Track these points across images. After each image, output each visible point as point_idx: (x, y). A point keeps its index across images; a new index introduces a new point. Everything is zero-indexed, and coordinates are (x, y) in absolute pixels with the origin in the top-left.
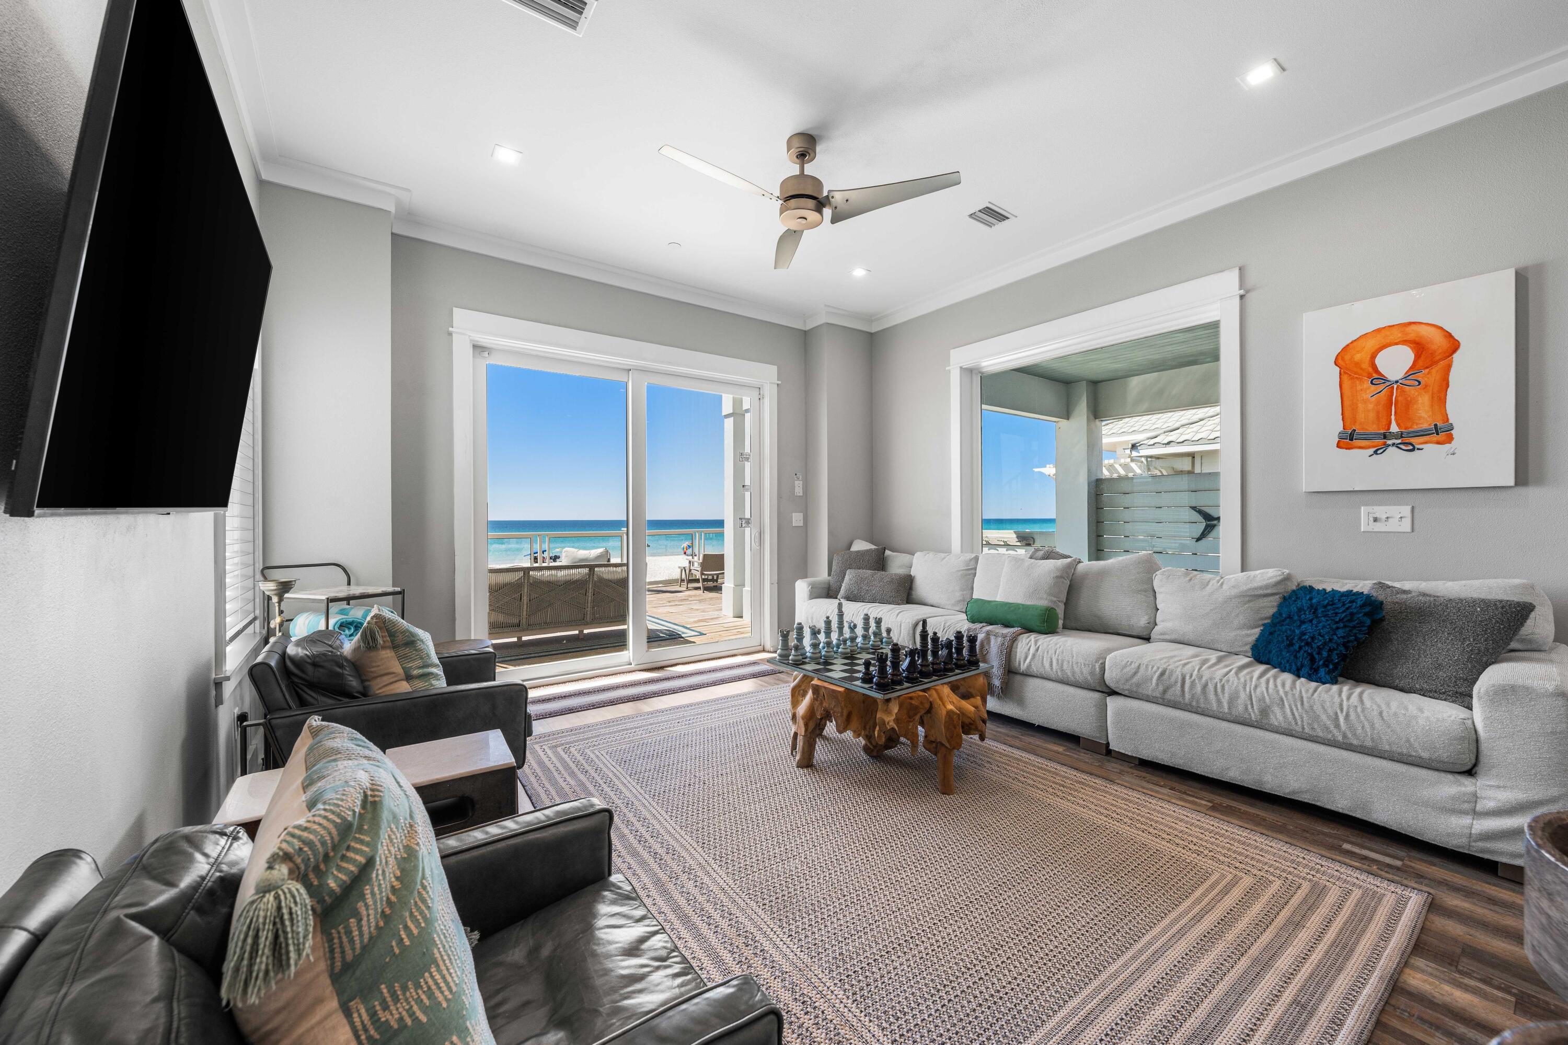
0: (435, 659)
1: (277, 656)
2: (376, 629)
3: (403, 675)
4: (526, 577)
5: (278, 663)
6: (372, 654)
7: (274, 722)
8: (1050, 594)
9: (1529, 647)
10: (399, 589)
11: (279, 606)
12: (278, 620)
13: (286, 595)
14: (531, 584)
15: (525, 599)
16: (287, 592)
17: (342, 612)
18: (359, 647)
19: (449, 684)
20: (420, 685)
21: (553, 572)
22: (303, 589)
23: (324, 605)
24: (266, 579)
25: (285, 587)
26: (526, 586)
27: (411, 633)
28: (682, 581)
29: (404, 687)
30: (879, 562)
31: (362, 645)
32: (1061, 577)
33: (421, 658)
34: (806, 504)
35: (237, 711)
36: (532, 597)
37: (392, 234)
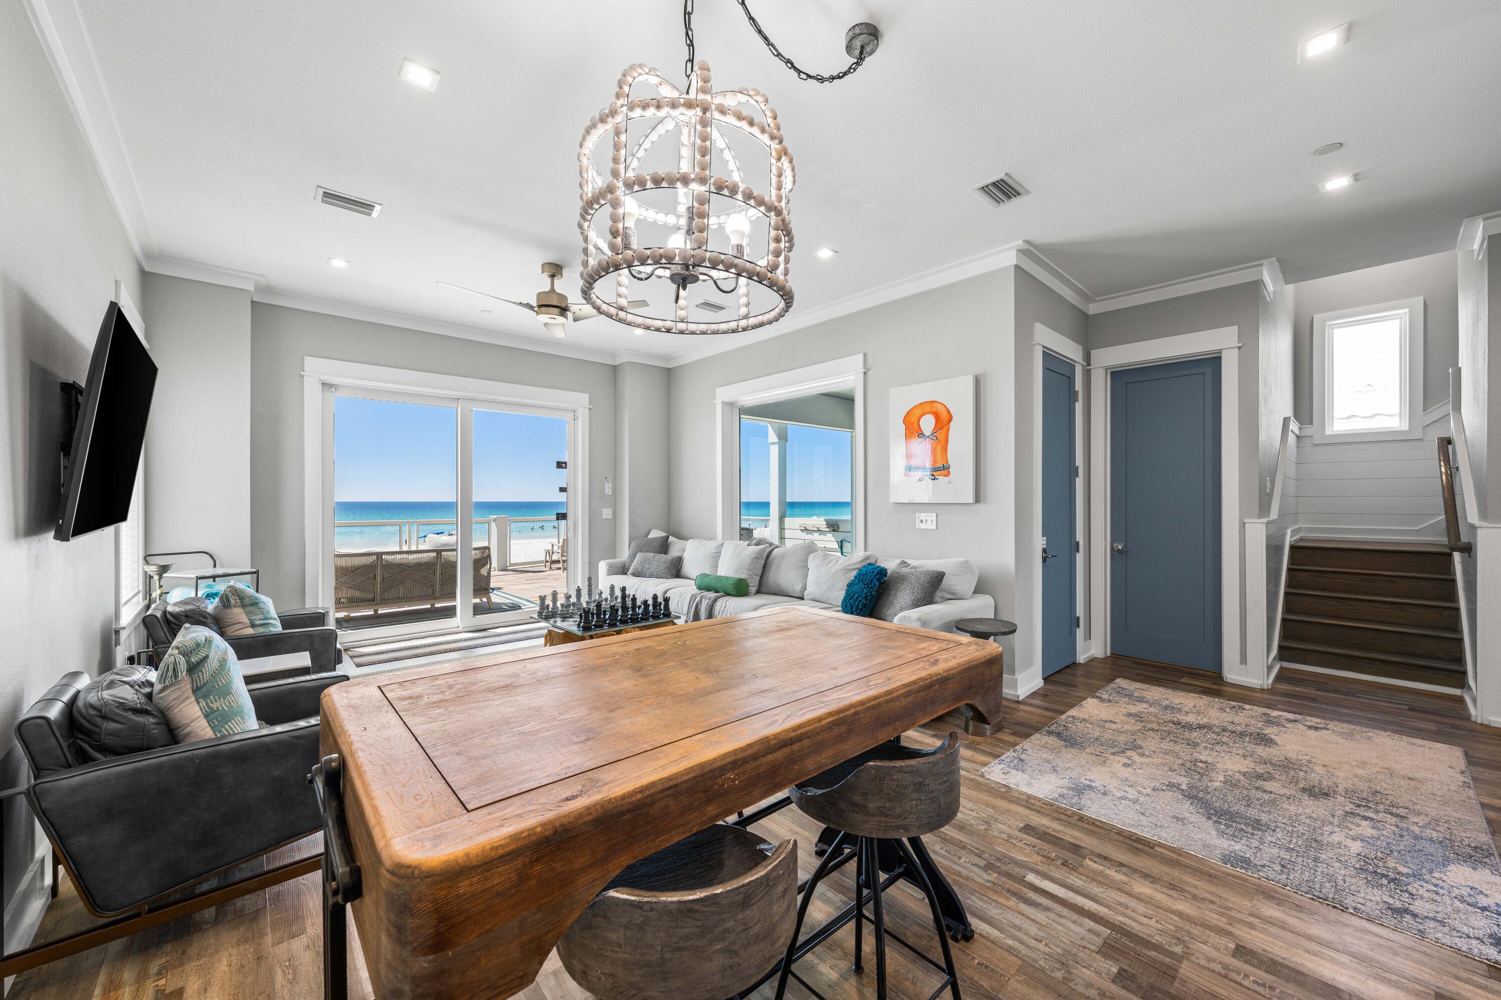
0: (273, 613)
1: (161, 612)
2: (230, 595)
3: (249, 624)
4: (379, 561)
5: (161, 616)
6: (227, 611)
7: (159, 650)
8: (748, 570)
9: (956, 597)
10: (254, 570)
11: (159, 582)
12: (159, 592)
13: (165, 575)
14: (384, 566)
15: (379, 578)
16: (165, 572)
17: (209, 586)
18: (218, 606)
19: (284, 628)
20: (261, 630)
21: (404, 556)
22: (177, 571)
23: (194, 582)
24: (147, 563)
25: (164, 569)
26: (379, 568)
27: (255, 597)
28: (547, 562)
29: (250, 631)
30: (663, 547)
31: (220, 604)
32: (757, 558)
33: (263, 614)
34: (614, 501)
35: (127, 654)
36: (386, 576)
37: (252, 302)
